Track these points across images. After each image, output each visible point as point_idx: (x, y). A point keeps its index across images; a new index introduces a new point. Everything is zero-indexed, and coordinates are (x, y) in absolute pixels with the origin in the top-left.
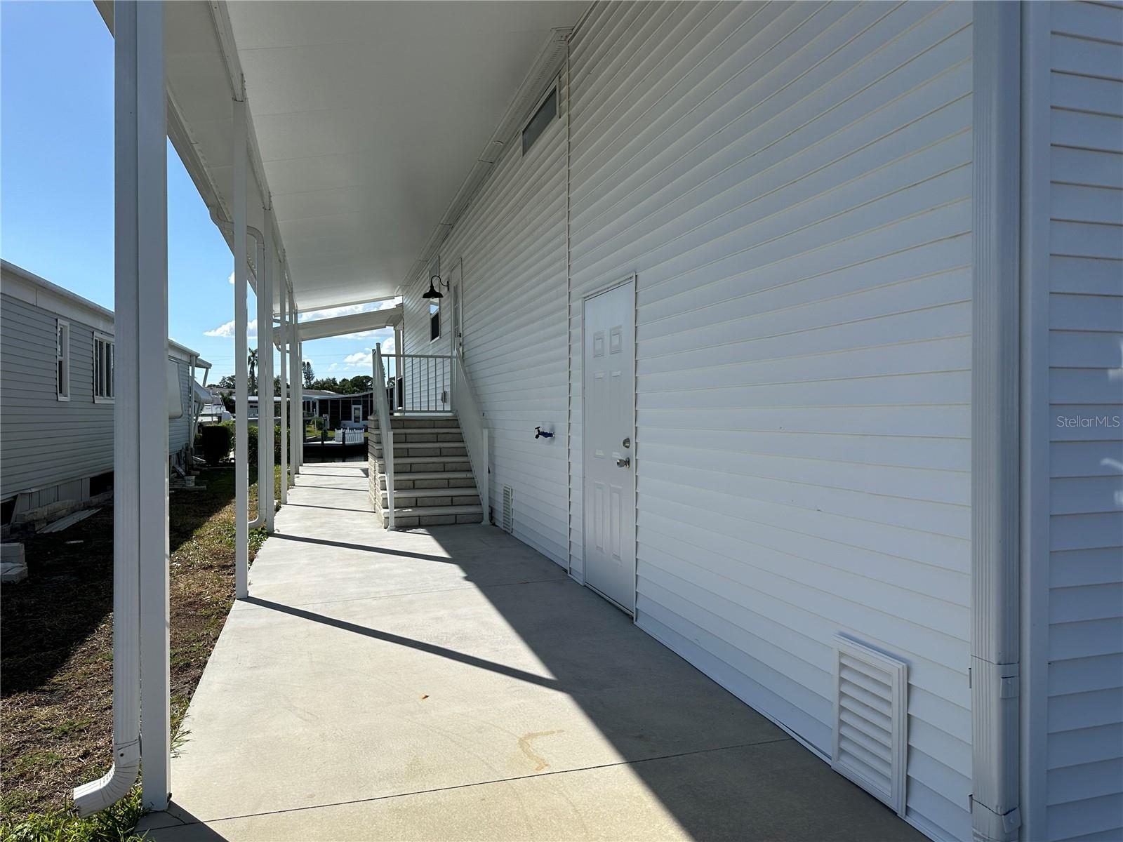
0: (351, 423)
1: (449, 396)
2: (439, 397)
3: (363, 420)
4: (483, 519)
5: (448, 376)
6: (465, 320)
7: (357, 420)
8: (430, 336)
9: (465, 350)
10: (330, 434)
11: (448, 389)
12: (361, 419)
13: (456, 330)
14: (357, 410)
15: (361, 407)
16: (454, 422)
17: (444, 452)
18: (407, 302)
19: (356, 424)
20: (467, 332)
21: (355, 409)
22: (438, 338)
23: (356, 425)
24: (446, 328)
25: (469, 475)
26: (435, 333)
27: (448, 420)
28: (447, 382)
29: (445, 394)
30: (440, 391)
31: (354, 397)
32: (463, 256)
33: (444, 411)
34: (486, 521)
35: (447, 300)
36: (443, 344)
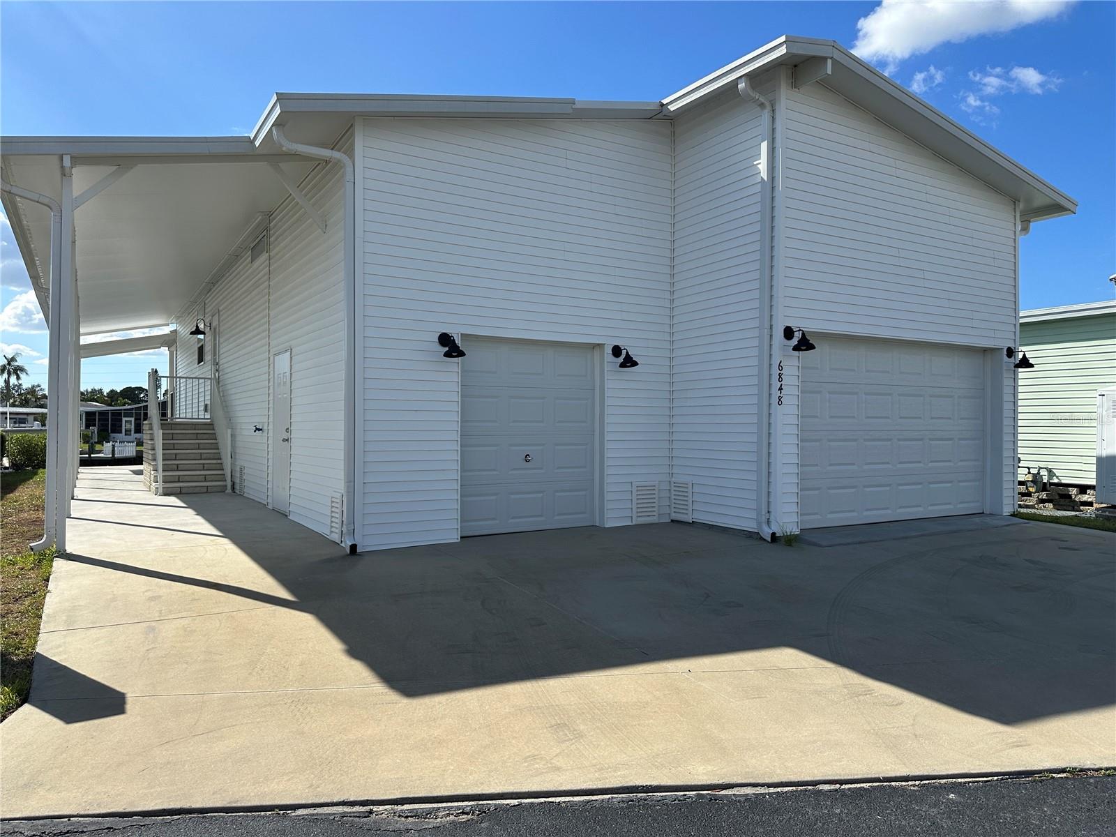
0: (122, 436)
1: (209, 407)
2: (202, 408)
3: (135, 432)
4: (226, 489)
5: (208, 393)
6: (221, 353)
7: (127, 433)
8: (197, 361)
9: (220, 374)
10: (98, 447)
11: (208, 403)
12: (133, 432)
13: (215, 359)
14: (128, 423)
15: (133, 419)
16: (211, 426)
17: (201, 446)
18: (180, 329)
19: (127, 436)
20: (221, 362)
21: (126, 421)
22: (202, 363)
23: (128, 438)
24: (208, 357)
25: (219, 461)
26: (201, 359)
27: (205, 424)
28: (208, 397)
29: (206, 406)
30: (202, 404)
31: (125, 410)
32: (220, 309)
33: (204, 419)
34: (229, 490)
35: (209, 337)
36: (206, 370)
